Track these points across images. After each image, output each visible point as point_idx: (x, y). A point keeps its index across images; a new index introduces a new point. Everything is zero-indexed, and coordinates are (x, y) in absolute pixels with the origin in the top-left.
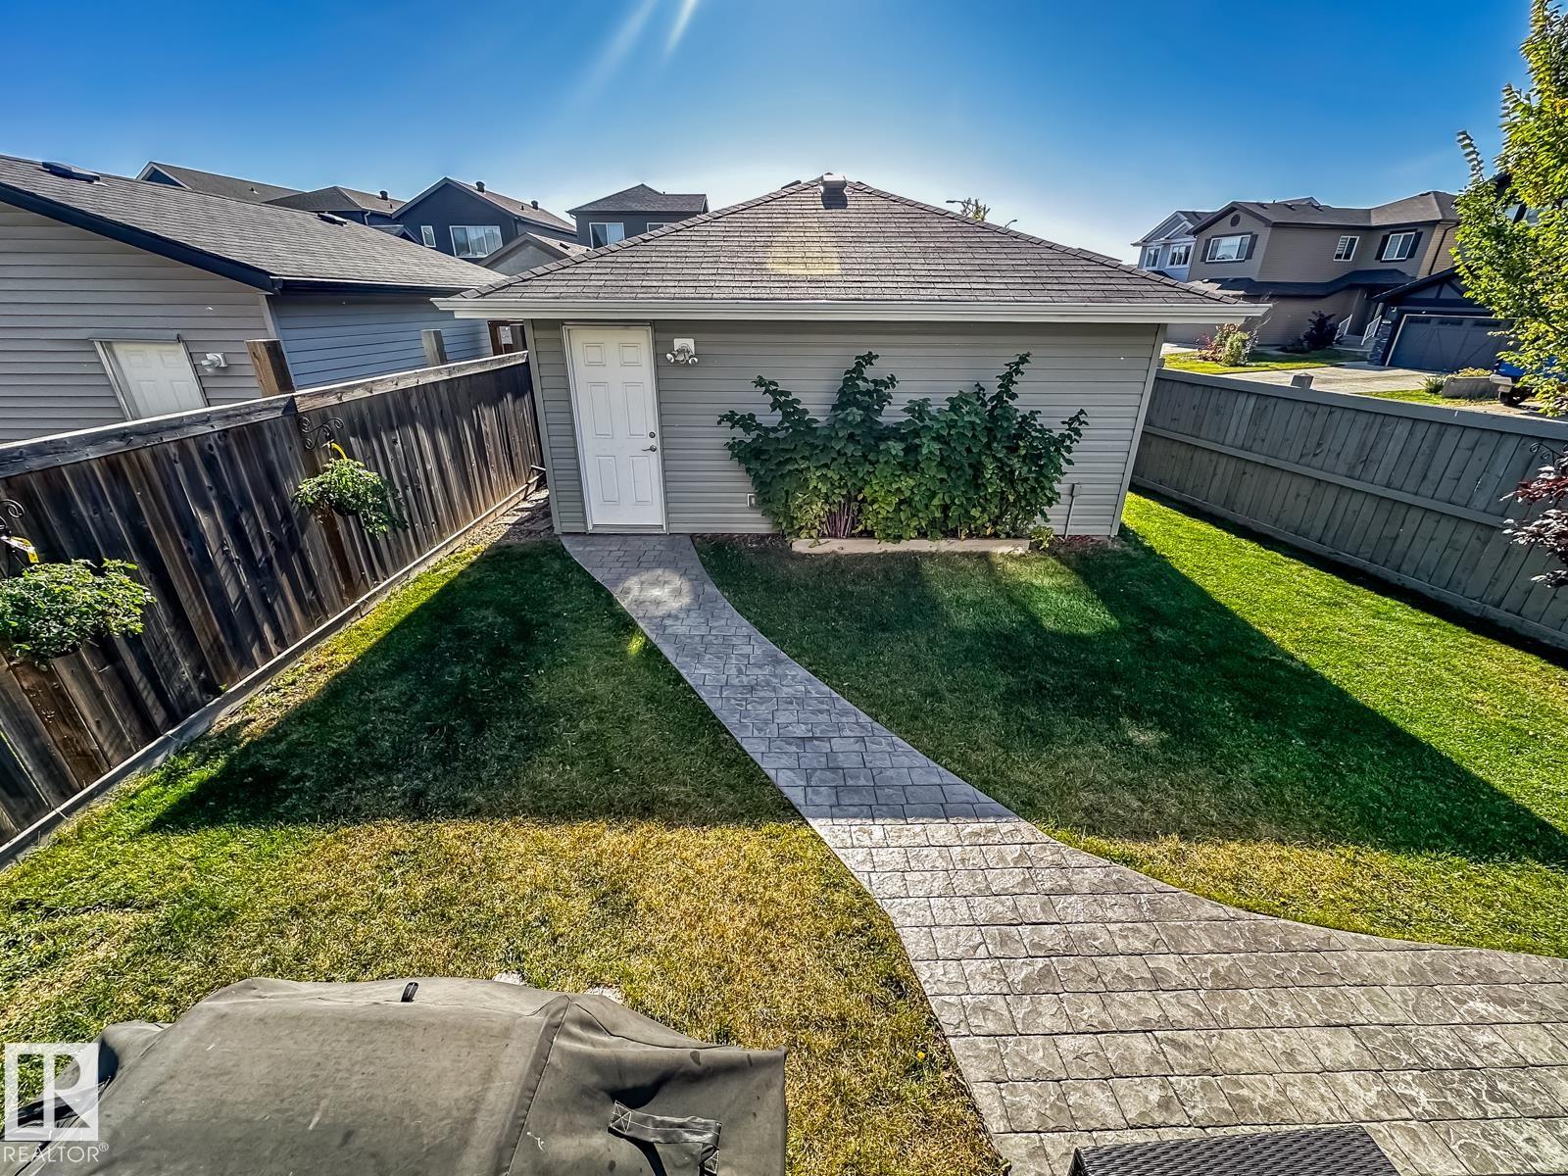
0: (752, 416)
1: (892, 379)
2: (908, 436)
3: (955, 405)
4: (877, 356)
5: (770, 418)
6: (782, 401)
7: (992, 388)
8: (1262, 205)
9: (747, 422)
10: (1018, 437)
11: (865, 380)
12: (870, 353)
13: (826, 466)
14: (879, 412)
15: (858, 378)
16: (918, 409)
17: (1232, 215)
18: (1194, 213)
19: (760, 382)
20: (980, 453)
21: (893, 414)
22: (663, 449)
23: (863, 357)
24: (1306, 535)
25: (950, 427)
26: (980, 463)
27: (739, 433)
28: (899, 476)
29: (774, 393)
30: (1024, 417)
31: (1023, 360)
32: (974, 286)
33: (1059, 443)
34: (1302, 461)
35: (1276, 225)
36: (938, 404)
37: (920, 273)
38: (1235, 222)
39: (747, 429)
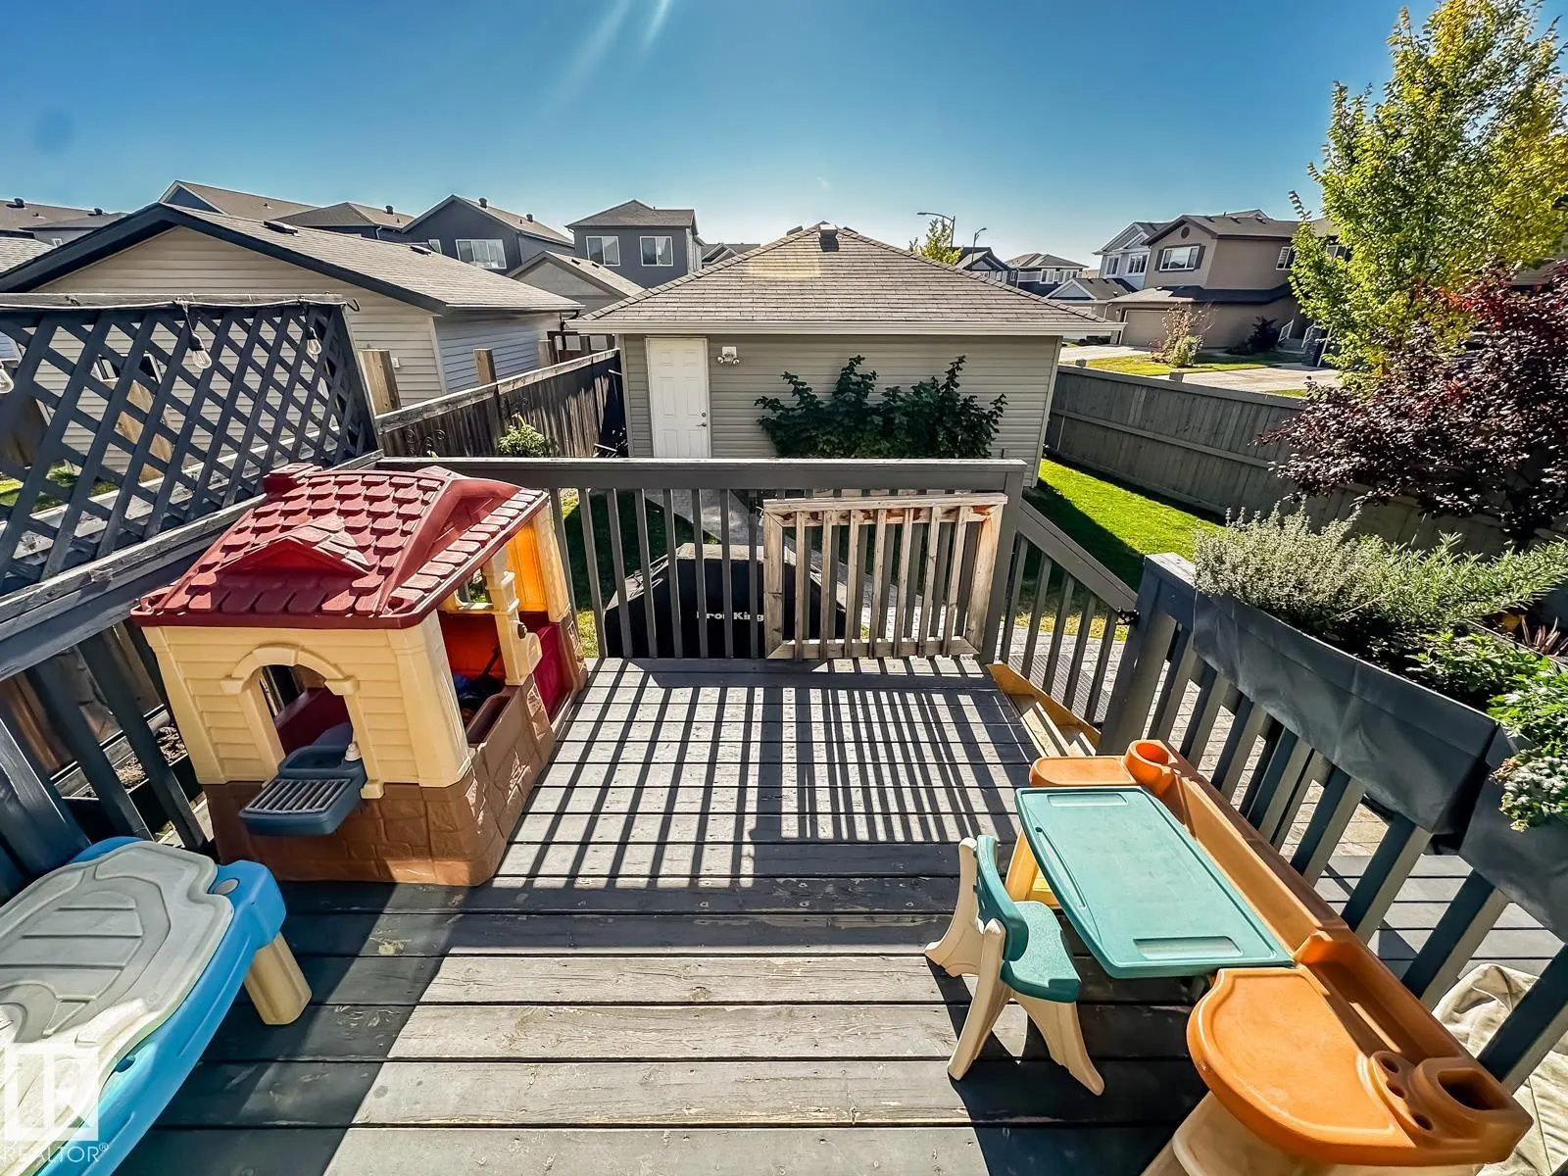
0: (777, 400)
1: (874, 374)
2: (886, 411)
3: (917, 390)
4: (864, 359)
5: (789, 400)
6: (800, 390)
7: (943, 380)
8: (1209, 219)
9: (774, 404)
10: (961, 413)
11: (856, 375)
12: (859, 356)
13: (831, 433)
14: (866, 396)
15: (850, 374)
16: (892, 393)
17: (1182, 228)
18: (1151, 225)
19: (787, 376)
20: (934, 424)
21: (874, 398)
22: (712, 425)
23: (854, 359)
24: (1180, 490)
25: (914, 406)
26: (935, 431)
27: (768, 412)
28: (879, 441)
29: (795, 383)
30: (965, 400)
31: (961, 360)
32: (929, 310)
33: (989, 417)
34: (1178, 435)
35: (1221, 238)
36: (906, 389)
37: (892, 301)
38: (1185, 234)
39: (774, 409)
